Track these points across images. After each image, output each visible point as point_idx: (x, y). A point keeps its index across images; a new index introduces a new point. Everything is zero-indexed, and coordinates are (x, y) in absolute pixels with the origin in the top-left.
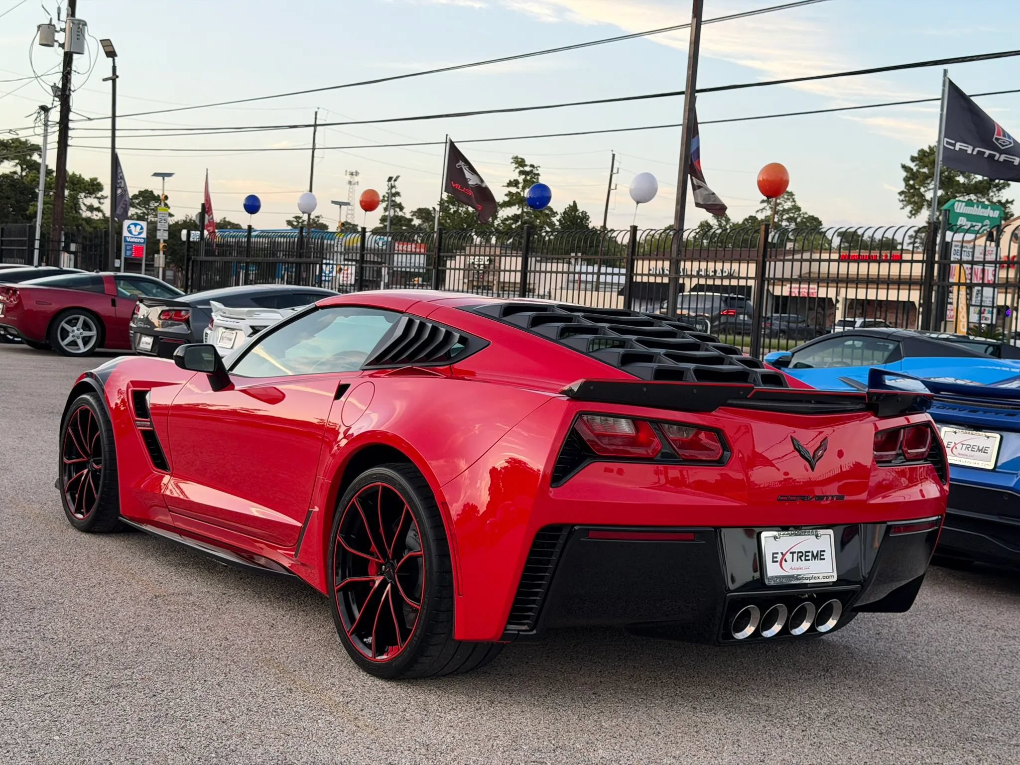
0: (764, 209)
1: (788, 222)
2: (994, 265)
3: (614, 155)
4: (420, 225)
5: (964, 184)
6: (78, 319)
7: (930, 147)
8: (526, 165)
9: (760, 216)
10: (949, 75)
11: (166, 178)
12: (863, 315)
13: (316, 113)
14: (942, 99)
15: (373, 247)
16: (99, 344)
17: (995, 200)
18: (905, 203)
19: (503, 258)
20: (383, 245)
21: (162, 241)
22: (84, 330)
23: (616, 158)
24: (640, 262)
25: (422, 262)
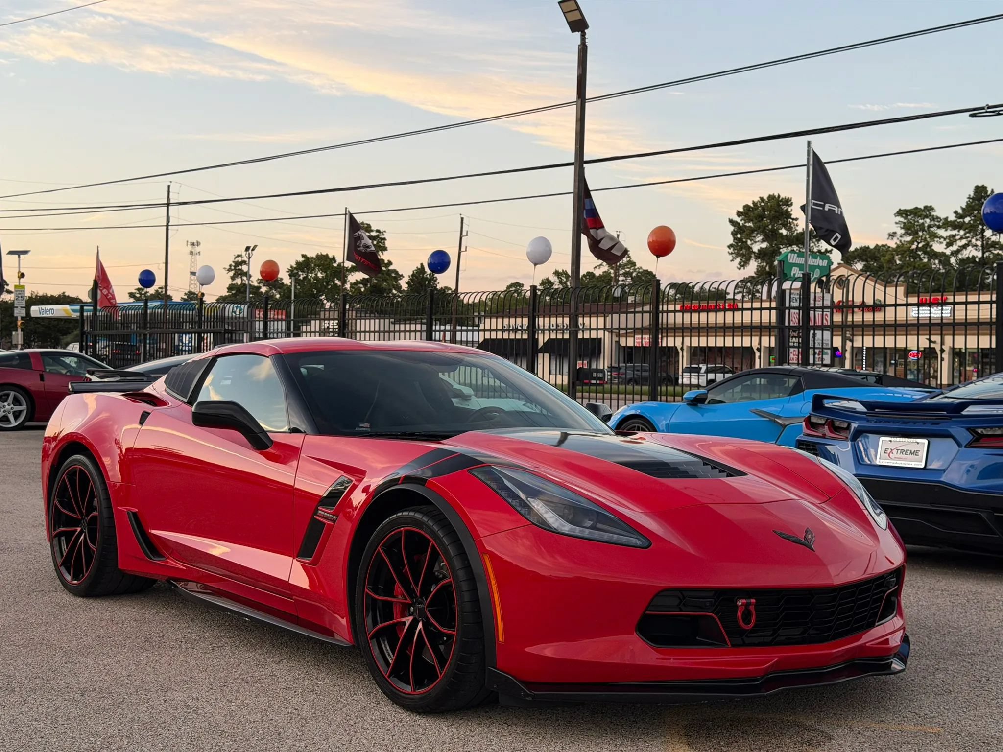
0: (601, 265)
1: (625, 276)
2: (821, 310)
3: (462, 219)
4: (266, 292)
5: (786, 235)
6: (8, 395)
7: (754, 203)
8: (372, 231)
9: (598, 272)
10: (812, 145)
11: (21, 256)
12: (705, 362)
13: (169, 186)
14: (808, 165)
15: (230, 315)
16: (29, 418)
17: (815, 250)
18: (734, 255)
19: (358, 321)
20: (240, 313)
21: (19, 318)
22: (14, 405)
23: (464, 221)
24: (541, 320)
25: (284, 328)
